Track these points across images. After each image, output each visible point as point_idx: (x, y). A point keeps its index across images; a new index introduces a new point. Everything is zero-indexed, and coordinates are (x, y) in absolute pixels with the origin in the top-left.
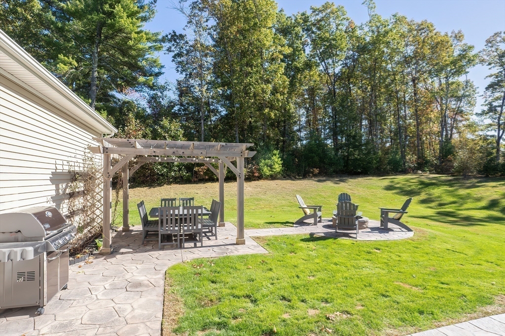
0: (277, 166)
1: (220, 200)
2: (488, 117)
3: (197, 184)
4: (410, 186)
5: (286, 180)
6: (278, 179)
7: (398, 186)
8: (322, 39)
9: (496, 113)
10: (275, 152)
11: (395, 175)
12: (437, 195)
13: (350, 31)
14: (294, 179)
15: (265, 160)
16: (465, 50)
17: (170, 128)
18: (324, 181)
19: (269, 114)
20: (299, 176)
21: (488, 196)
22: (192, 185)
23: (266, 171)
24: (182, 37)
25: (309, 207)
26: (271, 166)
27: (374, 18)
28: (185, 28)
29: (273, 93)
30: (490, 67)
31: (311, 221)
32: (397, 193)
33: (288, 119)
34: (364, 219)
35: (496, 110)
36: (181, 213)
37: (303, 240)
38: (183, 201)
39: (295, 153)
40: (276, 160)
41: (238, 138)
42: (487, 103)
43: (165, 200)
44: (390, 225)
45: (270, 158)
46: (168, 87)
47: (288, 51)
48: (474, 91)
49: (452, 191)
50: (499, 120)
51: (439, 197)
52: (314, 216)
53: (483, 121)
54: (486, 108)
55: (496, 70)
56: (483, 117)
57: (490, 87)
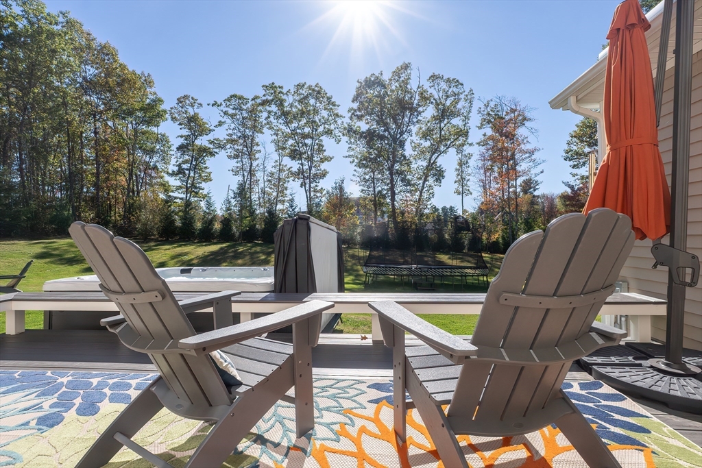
2: (178, 178)
9: (184, 176)
16: (154, 101)
30: (181, 127)
35: (184, 173)
42: (178, 163)
48: (169, 148)
50: (187, 184)
53: (174, 182)
54: (176, 169)
55: (185, 132)
56: (173, 178)
57: (180, 148)
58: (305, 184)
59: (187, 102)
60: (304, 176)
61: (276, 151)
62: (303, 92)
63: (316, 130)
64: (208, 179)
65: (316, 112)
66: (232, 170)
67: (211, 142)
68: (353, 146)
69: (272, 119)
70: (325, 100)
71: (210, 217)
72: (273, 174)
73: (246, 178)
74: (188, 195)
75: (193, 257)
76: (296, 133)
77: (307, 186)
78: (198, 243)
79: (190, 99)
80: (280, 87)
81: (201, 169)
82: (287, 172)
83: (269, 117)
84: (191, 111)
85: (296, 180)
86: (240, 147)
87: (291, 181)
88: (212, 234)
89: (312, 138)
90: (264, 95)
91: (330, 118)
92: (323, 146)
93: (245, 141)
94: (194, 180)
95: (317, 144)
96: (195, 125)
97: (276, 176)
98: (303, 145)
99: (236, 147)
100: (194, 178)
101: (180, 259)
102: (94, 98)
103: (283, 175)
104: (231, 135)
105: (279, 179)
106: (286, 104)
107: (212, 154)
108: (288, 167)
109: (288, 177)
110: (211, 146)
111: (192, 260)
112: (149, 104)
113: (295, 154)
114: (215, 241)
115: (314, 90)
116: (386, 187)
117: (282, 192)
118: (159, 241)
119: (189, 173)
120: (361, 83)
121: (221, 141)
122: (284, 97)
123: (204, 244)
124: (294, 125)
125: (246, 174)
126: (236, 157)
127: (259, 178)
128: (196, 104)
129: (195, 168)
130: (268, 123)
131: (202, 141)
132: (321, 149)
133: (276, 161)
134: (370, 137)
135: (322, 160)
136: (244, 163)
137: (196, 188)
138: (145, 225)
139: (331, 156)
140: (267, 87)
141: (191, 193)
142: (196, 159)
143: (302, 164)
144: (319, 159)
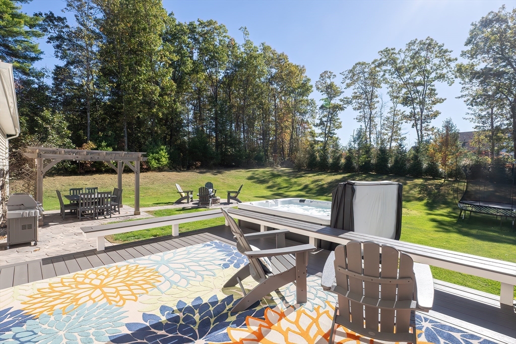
0: (164, 159)
1: (119, 187)
2: (320, 128)
3: (83, 175)
4: (264, 177)
5: (172, 172)
6: (165, 171)
7: (257, 176)
8: (207, 50)
9: (323, 126)
10: (162, 147)
11: (258, 168)
12: (278, 182)
13: (232, 46)
14: (180, 171)
15: (153, 153)
16: (306, 81)
17: (53, 119)
18: (204, 173)
19: (157, 113)
20: (183, 168)
21: (304, 183)
22: (78, 177)
23: (154, 164)
24: (60, 19)
25: (184, 192)
26: (158, 160)
27: (247, 43)
28: (64, 10)
29: (161, 95)
30: (322, 93)
31: (185, 201)
32: (254, 182)
33: (175, 117)
34: (218, 198)
35: (324, 124)
36: (96, 197)
37: (177, 211)
38: (89, 190)
39: (181, 148)
40: (164, 154)
41: (126, 132)
42: (320, 118)
43: (73, 190)
44: (231, 201)
45: (157, 153)
46: (46, 73)
47: (176, 58)
48: (315, 108)
49: (287, 180)
50: (325, 131)
51: (279, 184)
52: (187, 197)
53: (318, 130)
54: (318, 122)
55: (325, 96)
56: (317, 128)
57: (322, 107)
58: (417, 124)
59: (327, 75)
60: (415, 118)
61: (391, 100)
62: (415, 47)
63: (428, 77)
64: (339, 127)
65: (427, 61)
66: (357, 119)
67: (341, 100)
68: (467, 86)
69: (387, 76)
70: (437, 48)
71: (338, 155)
72: (389, 118)
73: (367, 123)
74: (326, 139)
75: (324, 183)
76: (409, 83)
77: (419, 126)
78: (329, 173)
79: (328, 73)
80: (392, 49)
81: (335, 121)
82: (400, 116)
83: (384, 75)
84: (328, 82)
85: (409, 121)
86: (363, 101)
87: (404, 123)
88: (339, 167)
89: (423, 85)
90: (380, 59)
91: (442, 63)
92: (435, 90)
93: (366, 95)
94: (330, 128)
95: (429, 89)
96: (331, 91)
97: (391, 120)
98: (415, 93)
99: (360, 101)
100: (330, 127)
101: (317, 183)
102: (275, 86)
103: (397, 118)
104: (355, 93)
105: (394, 122)
106: (398, 61)
107: (342, 109)
108: (402, 111)
109: (402, 120)
110: (342, 103)
111: (324, 184)
112: (303, 84)
113: (406, 101)
114: (341, 171)
115: (424, 44)
116: (506, 122)
117: (396, 132)
118: (306, 171)
119: (327, 124)
120: (476, 25)
121: (348, 98)
122: (398, 56)
123: (333, 174)
124: (407, 76)
125: (367, 120)
126: (360, 108)
127: (377, 123)
128: (332, 76)
129: (331, 120)
130: (384, 80)
131: (336, 101)
132: (433, 92)
133: (391, 108)
134: (484, 76)
135: (434, 103)
136: (366, 112)
137: (331, 133)
138: (299, 160)
139: (443, 98)
140: (382, 52)
141: (328, 137)
142: (332, 114)
143: (414, 108)
144: (431, 102)
